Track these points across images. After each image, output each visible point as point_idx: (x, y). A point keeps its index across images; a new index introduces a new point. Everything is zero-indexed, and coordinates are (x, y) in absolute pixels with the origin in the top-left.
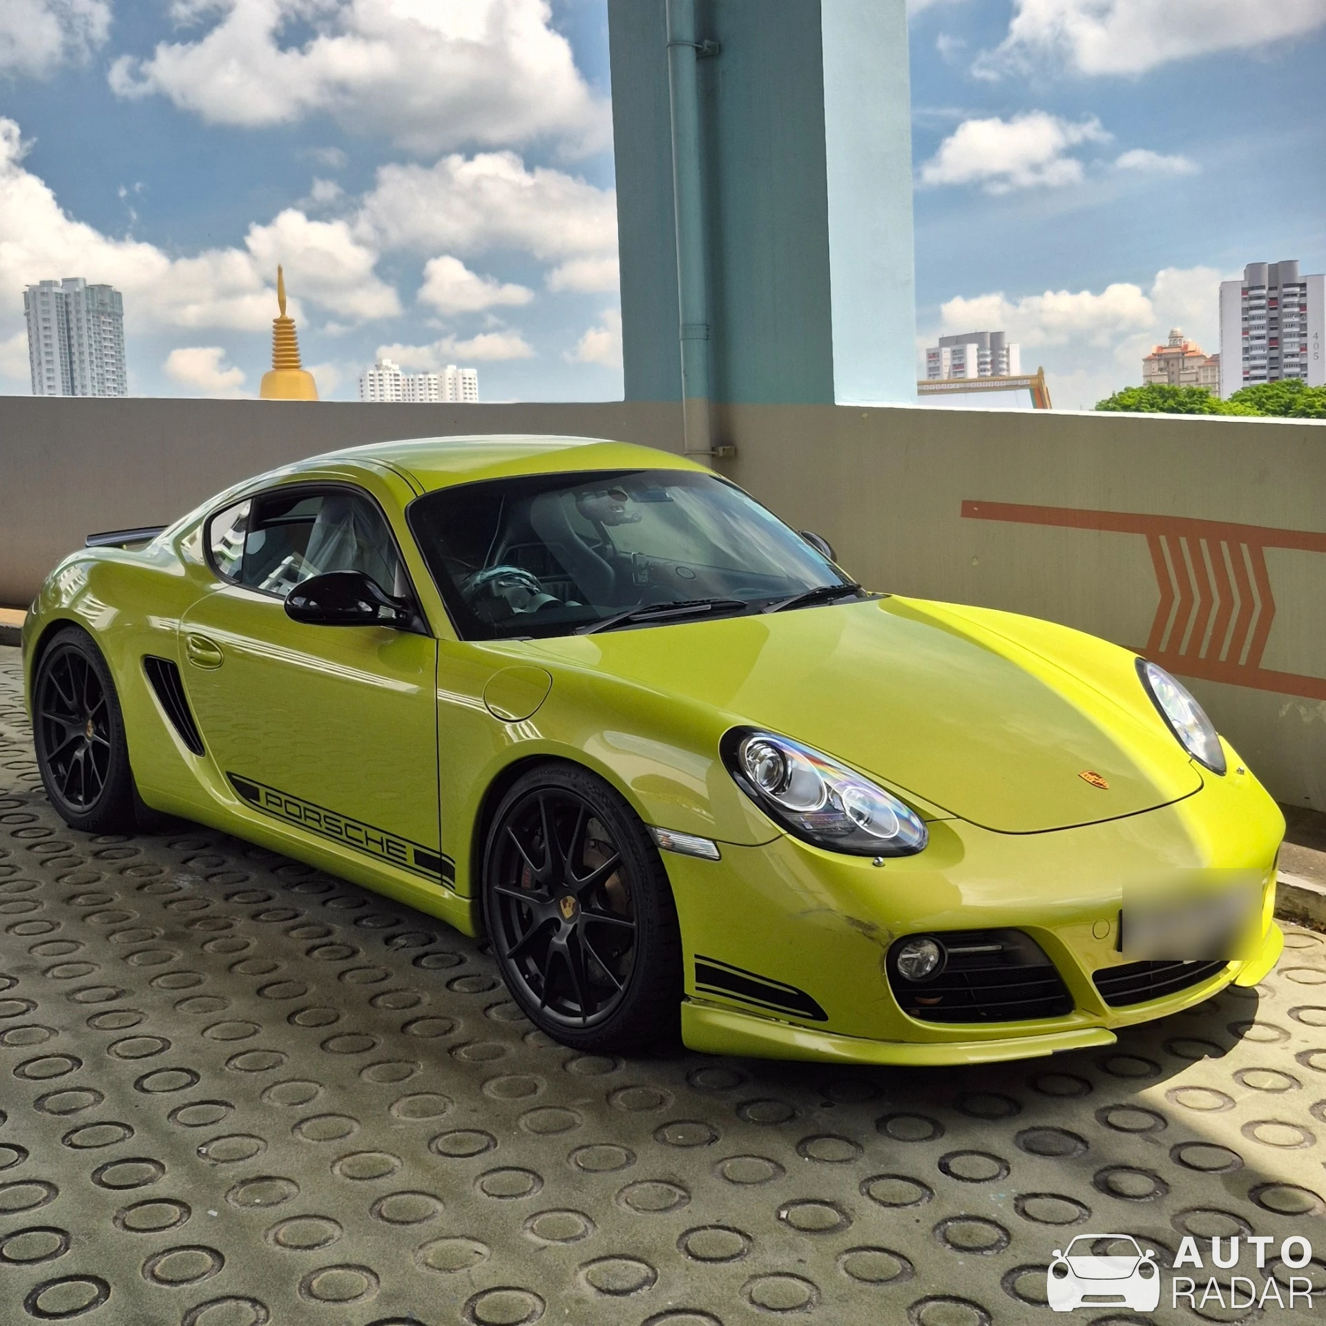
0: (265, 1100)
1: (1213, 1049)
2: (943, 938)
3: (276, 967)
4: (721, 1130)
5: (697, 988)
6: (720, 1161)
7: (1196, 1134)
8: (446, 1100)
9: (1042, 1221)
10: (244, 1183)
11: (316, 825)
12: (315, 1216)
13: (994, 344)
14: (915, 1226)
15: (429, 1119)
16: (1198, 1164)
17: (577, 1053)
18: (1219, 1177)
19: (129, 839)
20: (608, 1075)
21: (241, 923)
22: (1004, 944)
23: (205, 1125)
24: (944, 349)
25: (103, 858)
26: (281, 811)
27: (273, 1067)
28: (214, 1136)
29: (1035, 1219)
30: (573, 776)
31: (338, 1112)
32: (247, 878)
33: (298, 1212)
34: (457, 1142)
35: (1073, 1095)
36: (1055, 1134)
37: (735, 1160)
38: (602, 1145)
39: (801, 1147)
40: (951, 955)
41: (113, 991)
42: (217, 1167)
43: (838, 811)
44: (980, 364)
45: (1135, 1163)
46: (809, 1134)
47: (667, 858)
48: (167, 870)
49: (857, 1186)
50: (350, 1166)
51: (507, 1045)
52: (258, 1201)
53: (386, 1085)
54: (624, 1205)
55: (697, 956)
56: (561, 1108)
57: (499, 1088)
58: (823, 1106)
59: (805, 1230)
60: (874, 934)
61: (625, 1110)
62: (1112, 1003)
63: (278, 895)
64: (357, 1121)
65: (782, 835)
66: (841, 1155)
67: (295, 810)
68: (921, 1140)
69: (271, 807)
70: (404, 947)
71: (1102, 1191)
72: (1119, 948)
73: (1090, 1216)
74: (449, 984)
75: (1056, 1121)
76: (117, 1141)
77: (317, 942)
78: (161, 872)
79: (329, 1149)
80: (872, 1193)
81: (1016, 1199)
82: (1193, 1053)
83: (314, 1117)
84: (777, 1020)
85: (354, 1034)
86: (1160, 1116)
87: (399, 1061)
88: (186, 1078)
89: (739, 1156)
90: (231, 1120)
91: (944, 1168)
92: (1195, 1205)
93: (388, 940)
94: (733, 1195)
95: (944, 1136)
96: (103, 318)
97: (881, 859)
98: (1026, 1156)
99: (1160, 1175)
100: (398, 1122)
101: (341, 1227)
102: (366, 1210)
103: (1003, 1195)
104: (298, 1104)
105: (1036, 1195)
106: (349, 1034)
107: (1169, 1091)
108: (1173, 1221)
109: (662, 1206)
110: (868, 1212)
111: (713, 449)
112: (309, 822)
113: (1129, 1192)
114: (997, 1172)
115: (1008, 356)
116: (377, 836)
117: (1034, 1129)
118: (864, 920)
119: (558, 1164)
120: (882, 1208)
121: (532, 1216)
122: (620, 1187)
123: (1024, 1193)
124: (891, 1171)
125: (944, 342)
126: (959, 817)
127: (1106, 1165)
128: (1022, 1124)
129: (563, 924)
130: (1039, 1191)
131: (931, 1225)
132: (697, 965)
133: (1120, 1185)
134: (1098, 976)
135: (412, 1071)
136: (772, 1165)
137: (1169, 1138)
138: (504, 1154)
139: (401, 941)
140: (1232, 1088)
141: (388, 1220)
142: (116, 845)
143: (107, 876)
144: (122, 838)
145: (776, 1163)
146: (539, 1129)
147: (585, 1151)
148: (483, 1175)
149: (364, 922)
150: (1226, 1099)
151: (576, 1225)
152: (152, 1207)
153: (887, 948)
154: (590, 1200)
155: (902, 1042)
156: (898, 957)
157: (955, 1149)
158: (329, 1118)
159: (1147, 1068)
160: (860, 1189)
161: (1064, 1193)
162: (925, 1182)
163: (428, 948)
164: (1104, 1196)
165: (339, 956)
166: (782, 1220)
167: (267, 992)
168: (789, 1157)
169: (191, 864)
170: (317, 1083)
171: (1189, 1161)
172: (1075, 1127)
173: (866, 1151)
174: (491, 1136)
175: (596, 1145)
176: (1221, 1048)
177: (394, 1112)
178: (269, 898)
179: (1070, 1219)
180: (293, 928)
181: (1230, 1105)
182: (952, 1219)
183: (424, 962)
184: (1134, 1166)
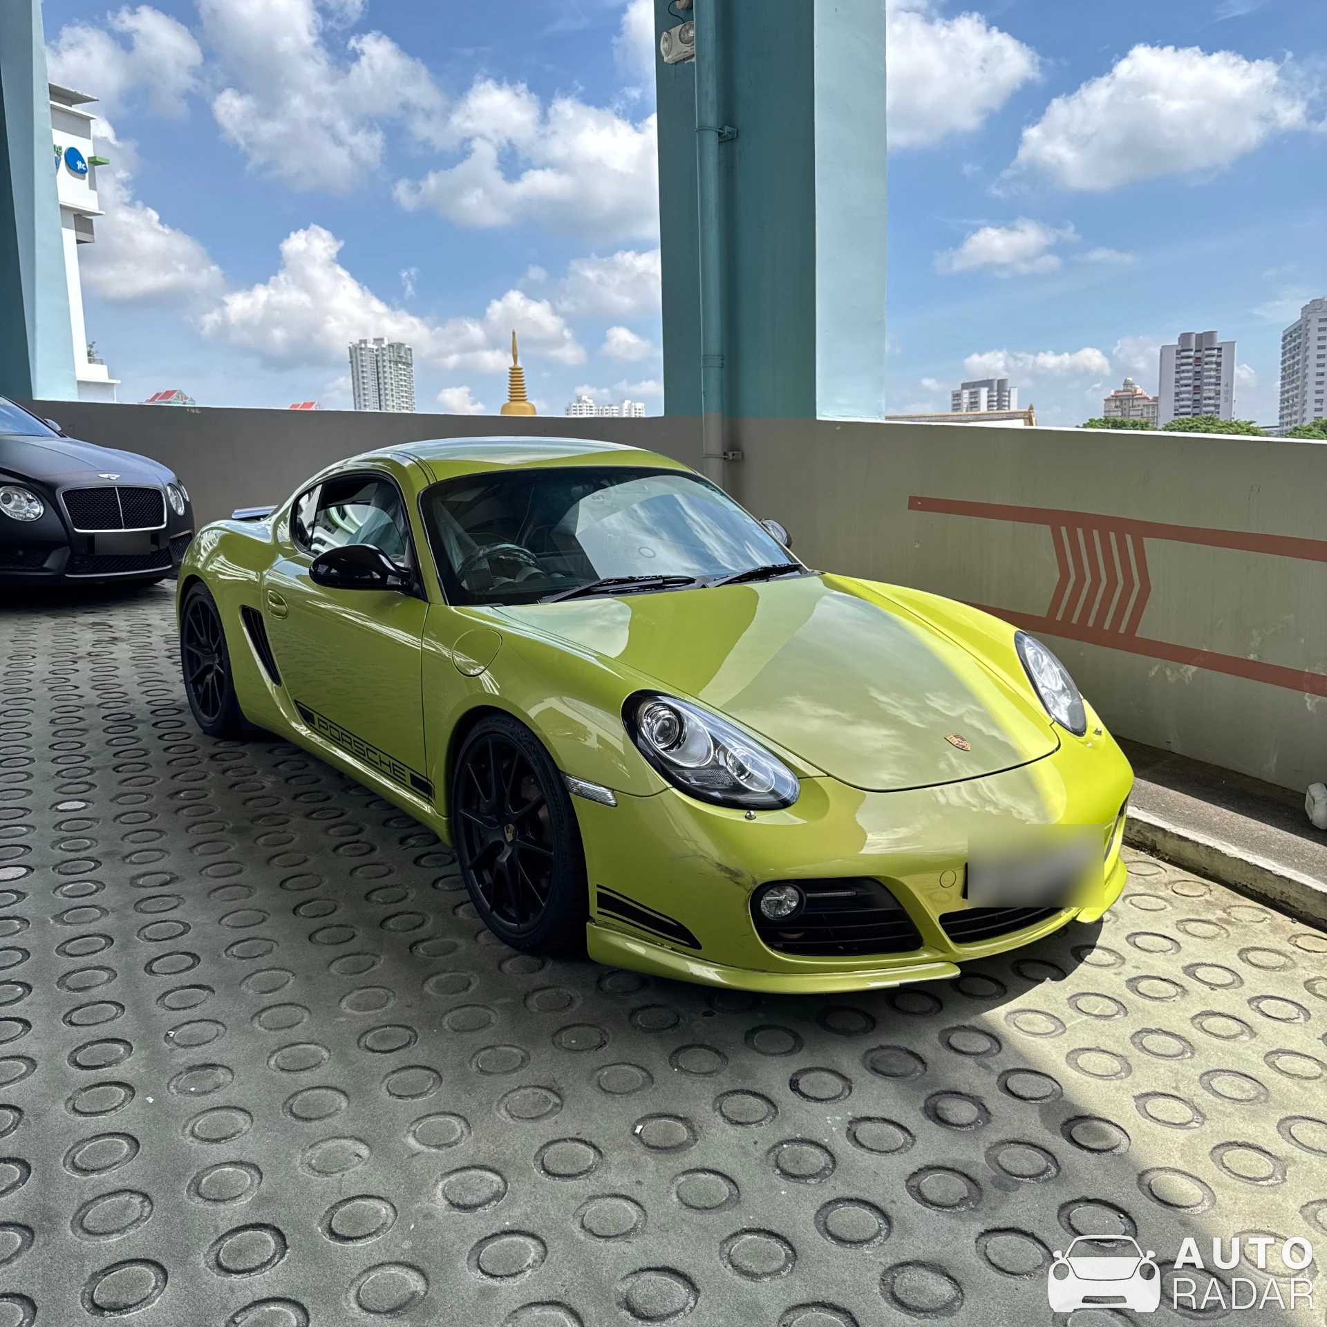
0: (243, 987)
1: (1055, 972)
2: (804, 885)
3: (306, 860)
4: (611, 1035)
5: (599, 913)
6: (600, 1068)
7: (1025, 1060)
8: (391, 994)
9: (868, 1148)
10: (191, 1069)
11: (349, 747)
12: (235, 1108)
13: (999, 388)
14: (751, 1148)
15: (370, 1012)
16: (1021, 1093)
17: (515, 952)
18: (1037, 1108)
19: (243, 744)
20: (532, 975)
21: (296, 820)
22: (858, 890)
23: (184, 1008)
24: (965, 391)
25: (217, 760)
26: (327, 733)
27: (261, 955)
28: (185, 1020)
29: (863, 1146)
30: (511, 725)
31: (296, 1002)
32: (319, 780)
33: (222, 1103)
34: (384, 1038)
35: (924, 1013)
36: (899, 1054)
37: (614, 1067)
38: (505, 1046)
39: (673, 1059)
40: (809, 899)
41: (168, 877)
42: (174, 1052)
43: (722, 767)
44: (989, 402)
45: (964, 1089)
46: (685, 1044)
47: (577, 802)
48: (260, 771)
49: (711, 1101)
50: (284, 1058)
51: (461, 942)
52: (193, 1089)
53: (346, 977)
54: (503, 1111)
55: (598, 886)
56: (482, 1006)
57: (437, 985)
58: (705, 1014)
59: (653, 1147)
60: (739, 880)
61: (536, 1010)
62: (958, 940)
63: (336, 796)
64: (310, 1012)
65: (667, 788)
66: (706, 1067)
67: (336, 734)
68: (780, 1054)
69: (322, 729)
70: (412, 846)
71: (929, 1117)
72: (965, 895)
73: (913, 1144)
74: (434, 884)
75: (903, 1041)
76: (107, 1021)
77: (345, 839)
78: (255, 773)
79: (274, 1039)
80: (724, 1110)
81: (850, 1122)
82: (1037, 975)
83: (276, 1006)
84: (662, 945)
85: (341, 926)
86: (996, 1039)
87: (367, 954)
88: (190, 960)
89: (618, 1064)
90: (209, 1005)
91: (794, 1085)
92: (1010, 1137)
93: (402, 841)
94: (599, 1107)
95: (802, 1052)
96: (400, 366)
97: (752, 812)
98: (869, 1075)
99: (985, 1102)
100: (343, 1014)
101: (252, 1121)
102: (279, 1105)
103: (838, 1118)
104: (267, 993)
105: (869, 1119)
106: (337, 926)
107: (1009, 1013)
108: (987, 1155)
109: (534, 1115)
110: (713, 1131)
111: (725, 454)
112: (345, 744)
113: (953, 1119)
114: (840, 1092)
115: (1009, 396)
116: (386, 759)
117: (882, 1047)
118: (731, 866)
119: (461, 1065)
120: (728, 1127)
121: (418, 1119)
122: (505, 1092)
123: (858, 1117)
124: (746, 1087)
125: (965, 386)
126: (829, 775)
127: (938, 1089)
128: (871, 1042)
129: (506, 846)
130: (872, 1115)
131: (767, 1148)
132: (598, 893)
133: (947, 1113)
134: (944, 919)
135: (373, 964)
136: (644, 1074)
137: (1001, 1062)
138: (419, 1053)
139: (412, 841)
140: (1065, 1012)
141: (295, 1116)
142: (229, 750)
143: (212, 775)
144: (238, 743)
145: (648, 1073)
146: (457, 1027)
147: (488, 1051)
148: (394, 1072)
149: (391, 823)
150: (1058, 1024)
151: (454, 1131)
152: (103, 1091)
153: (751, 892)
154: (474, 1105)
155: (764, 971)
156: (761, 899)
157: (808, 1065)
158: (289, 1007)
159: (994, 988)
160: (714, 1104)
161: (894, 1119)
162: (773, 1100)
163: (431, 849)
164: (931, 1123)
165: (358, 852)
166: (635, 1134)
167: (288, 884)
168: (660, 1067)
169: (280, 767)
170: (291, 972)
171: (1013, 1089)
172: (919, 1049)
173: (730, 1064)
174: (415, 1032)
175: (500, 1045)
176: (1061, 970)
177: (344, 1004)
178: (328, 798)
179: (893, 1148)
180: (334, 826)
181: (1061, 1031)
182: (788, 1142)
183: (423, 862)
184: (963, 1092)
